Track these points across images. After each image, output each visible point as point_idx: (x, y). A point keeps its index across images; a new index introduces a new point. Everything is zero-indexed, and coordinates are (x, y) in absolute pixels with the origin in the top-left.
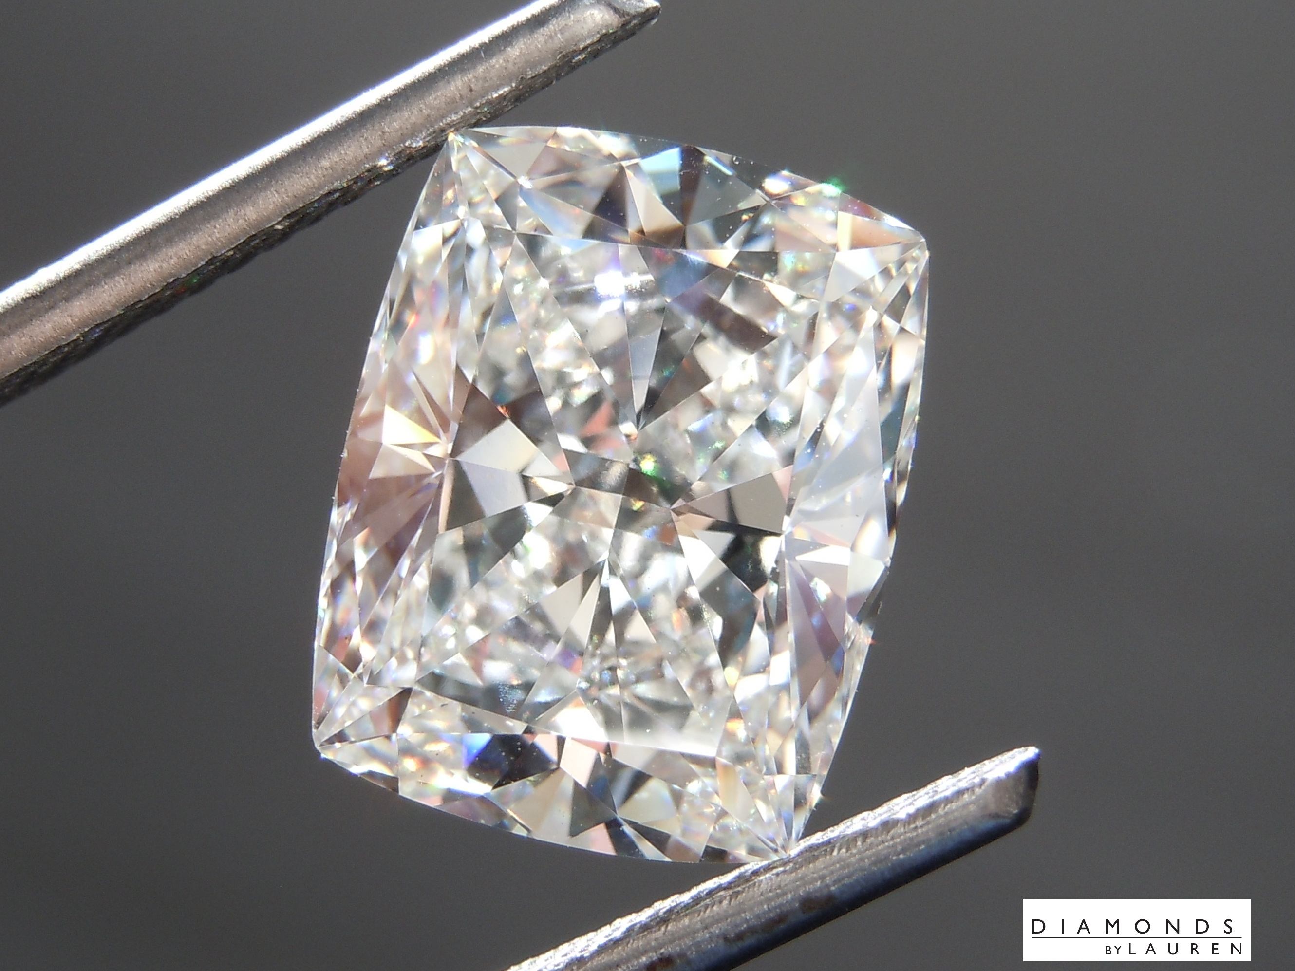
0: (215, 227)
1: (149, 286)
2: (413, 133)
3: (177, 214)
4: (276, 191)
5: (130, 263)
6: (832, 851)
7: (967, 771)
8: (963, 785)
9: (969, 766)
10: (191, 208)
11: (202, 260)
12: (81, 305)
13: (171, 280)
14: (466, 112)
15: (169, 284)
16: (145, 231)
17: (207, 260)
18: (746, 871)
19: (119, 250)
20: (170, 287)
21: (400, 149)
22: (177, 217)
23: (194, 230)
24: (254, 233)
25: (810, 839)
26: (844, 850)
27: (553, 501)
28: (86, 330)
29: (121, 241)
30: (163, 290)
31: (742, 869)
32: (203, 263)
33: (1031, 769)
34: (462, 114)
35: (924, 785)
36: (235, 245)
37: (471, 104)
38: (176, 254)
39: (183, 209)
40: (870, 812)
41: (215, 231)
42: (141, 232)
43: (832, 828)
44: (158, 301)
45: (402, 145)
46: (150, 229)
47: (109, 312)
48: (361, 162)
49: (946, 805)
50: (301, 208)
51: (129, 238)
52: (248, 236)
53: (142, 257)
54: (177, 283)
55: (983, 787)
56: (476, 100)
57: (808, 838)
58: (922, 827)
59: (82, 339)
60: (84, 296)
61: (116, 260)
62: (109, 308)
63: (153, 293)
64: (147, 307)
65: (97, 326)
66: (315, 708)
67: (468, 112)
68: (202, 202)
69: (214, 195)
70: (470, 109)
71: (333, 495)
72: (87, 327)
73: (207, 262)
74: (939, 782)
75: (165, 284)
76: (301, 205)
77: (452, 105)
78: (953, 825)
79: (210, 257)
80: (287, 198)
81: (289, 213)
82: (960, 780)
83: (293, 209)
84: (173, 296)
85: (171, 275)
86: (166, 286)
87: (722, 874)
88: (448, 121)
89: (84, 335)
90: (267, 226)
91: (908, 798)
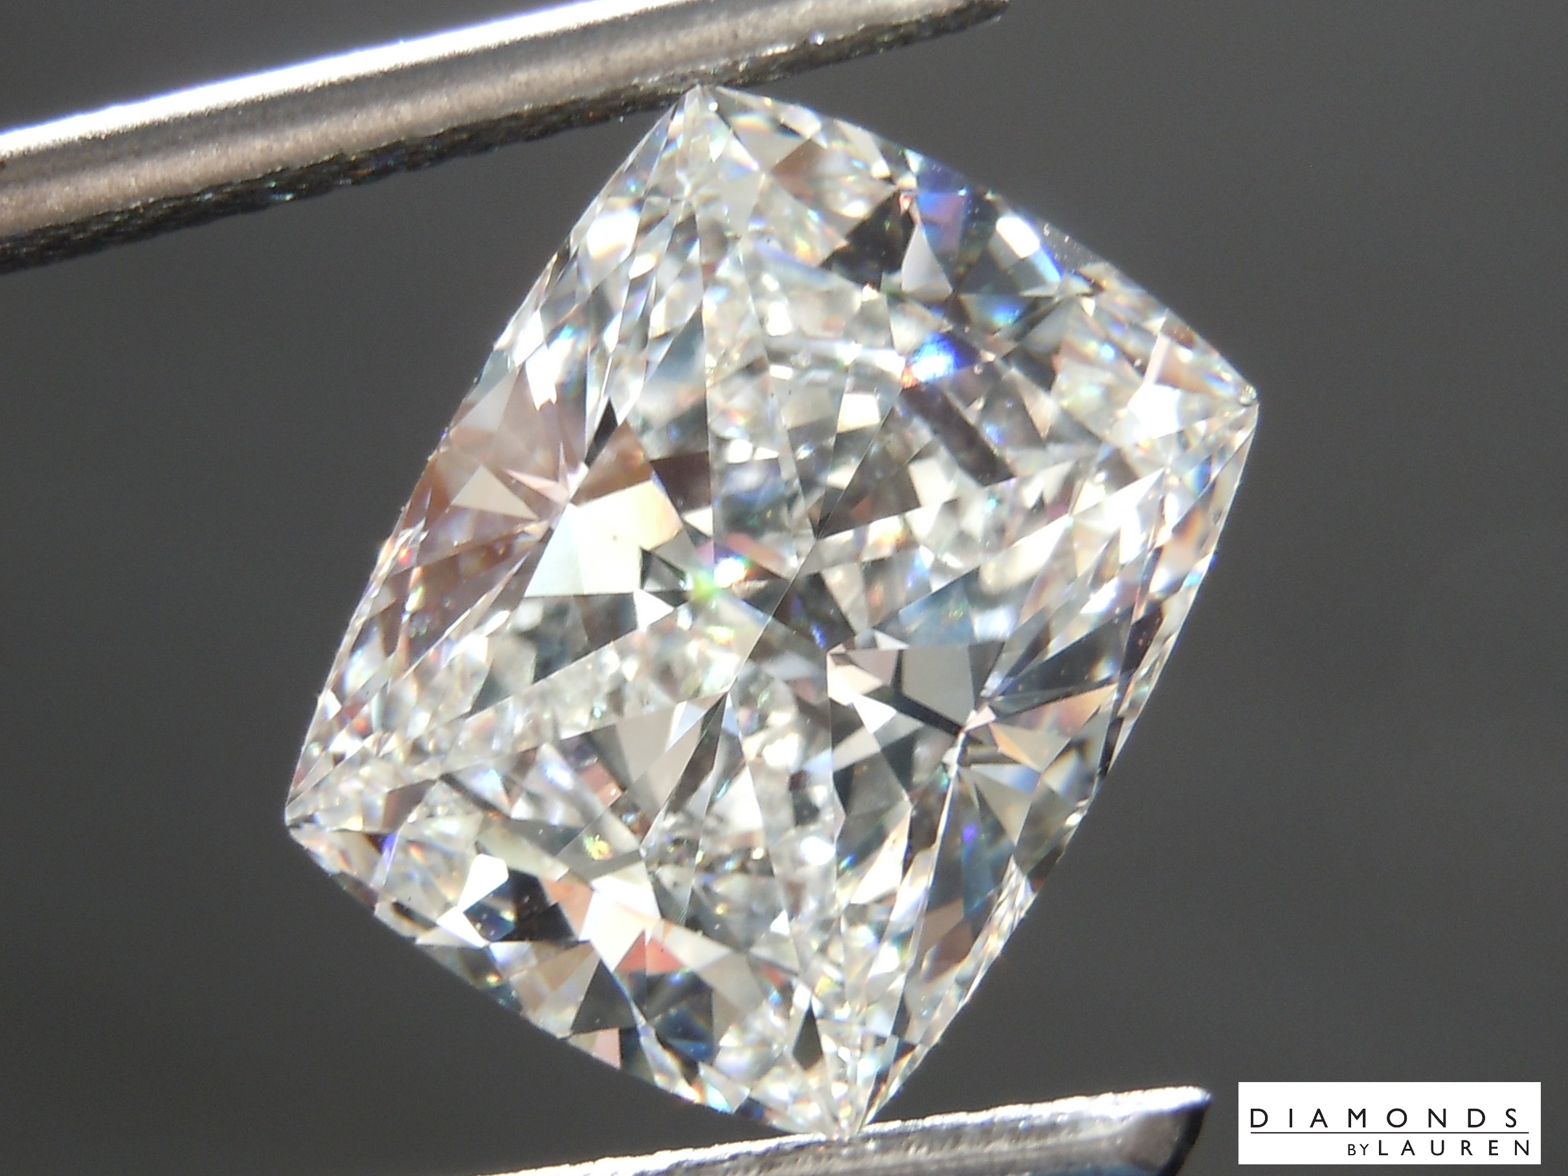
14: (720, 63)
15: (275, 172)
17: (331, 156)
20: (277, 175)
24: (403, 139)
26: (923, 1151)
27: (675, 598)
28: (151, 200)
32: (326, 158)
33: (1193, 1116)
36: (374, 147)
37: (730, 55)
47: (185, 186)
50: (473, 123)
52: (394, 140)
54: (286, 173)
56: (737, 52)
60: (161, 158)
62: (186, 180)
63: (251, 178)
64: (236, 195)
65: (169, 198)
72: (153, 198)
73: (331, 159)
75: (270, 171)
89: (146, 206)
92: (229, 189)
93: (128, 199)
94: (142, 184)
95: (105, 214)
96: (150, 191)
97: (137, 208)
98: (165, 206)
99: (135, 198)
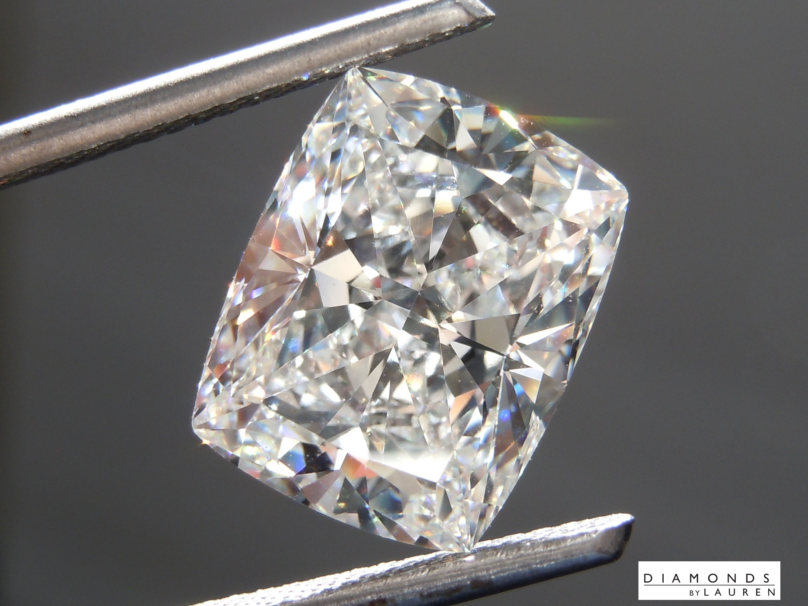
0: (194, 96)
1: (146, 125)
2: (328, 63)
3: (172, 84)
4: (236, 82)
5: (137, 108)
6: (497, 554)
7: (587, 522)
8: (583, 530)
9: (589, 518)
10: (181, 81)
11: (182, 115)
12: (101, 128)
13: (160, 124)
14: (364, 57)
15: (159, 126)
16: (149, 90)
17: (185, 116)
18: (440, 555)
19: (131, 98)
20: (158, 127)
21: (319, 72)
22: (172, 85)
23: (181, 96)
24: (217, 105)
25: (483, 543)
26: (504, 555)
27: (366, 305)
28: (101, 144)
29: (134, 93)
30: (155, 128)
31: (438, 553)
32: (182, 117)
33: (627, 528)
34: (361, 58)
35: (559, 524)
36: (204, 110)
37: (368, 53)
38: (166, 107)
39: (176, 82)
40: (523, 534)
41: (194, 98)
42: (147, 90)
43: (497, 539)
44: (149, 134)
45: (320, 70)
46: (153, 89)
47: (117, 136)
48: (291, 75)
49: (571, 541)
50: (250, 95)
51: (139, 92)
52: (213, 106)
53: (145, 105)
54: (163, 126)
55: (596, 534)
56: (371, 51)
57: (482, 542)
58: (554, 550)
59: (97, 148)
60: (104, 122)
61: (128, 104)
62: (118, 133)
63: (147, 129)
64: (140, 137)
65: (109, 142)
66: (196, 405)
67: (365, 58)
68: (189, 79)
69: (197, 77)
70: (366, 56)
71: (234, 276)
72: (102, 142)
73: (185, 117)
74: (569, 524)
75: (156, 125)
76: (250, 94)
77: (356, 51)
78: (574, 553)
79: (187, 115)
80: (242, 88)
81: (242, 97)
82: (582, 526)
83: (244, 95)
84: (158, 132)
85: (160, 120)
86: (156, 126)
87: (425, 554)
88: (351, 61)
89: (99, 146)
90: (227, 103)
91: (549, 530)
92: (137, 135)
93: (90, 144)
94: (97, 136)
95: (81, 151)
96: (100, 139)
97: (95, 147)
98: (108, 145)
99: (94, 143)
